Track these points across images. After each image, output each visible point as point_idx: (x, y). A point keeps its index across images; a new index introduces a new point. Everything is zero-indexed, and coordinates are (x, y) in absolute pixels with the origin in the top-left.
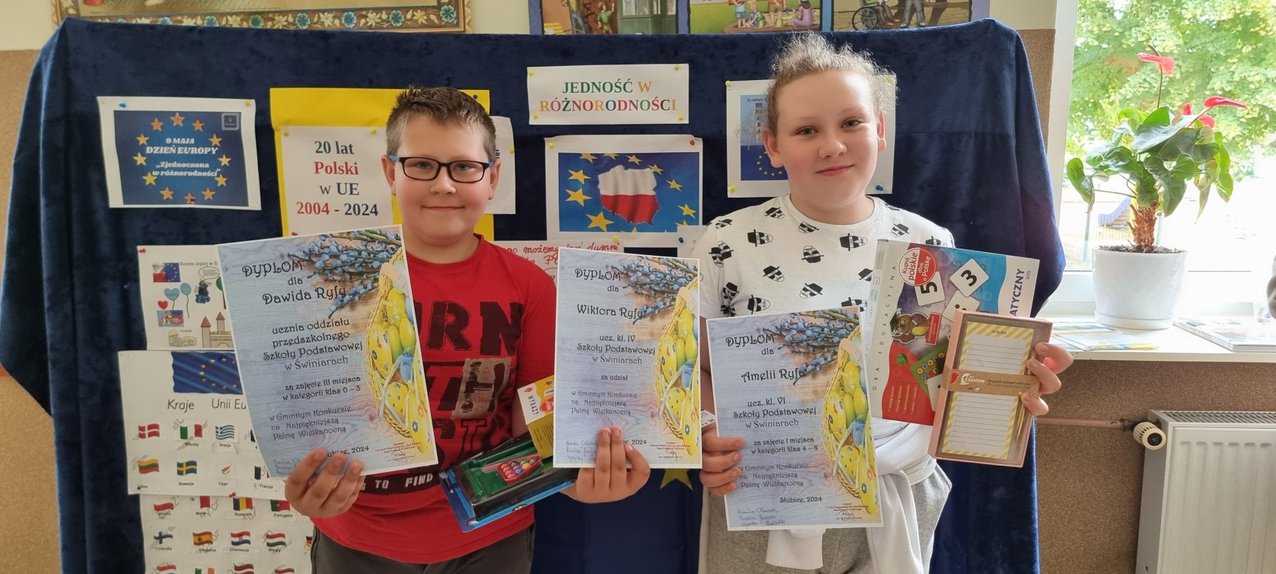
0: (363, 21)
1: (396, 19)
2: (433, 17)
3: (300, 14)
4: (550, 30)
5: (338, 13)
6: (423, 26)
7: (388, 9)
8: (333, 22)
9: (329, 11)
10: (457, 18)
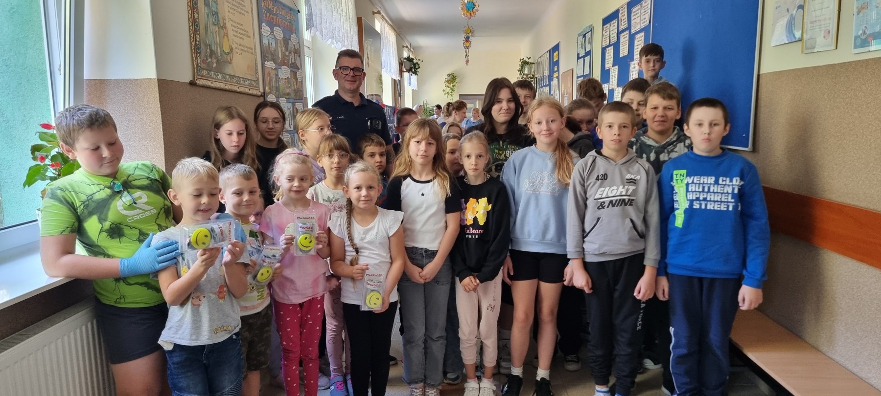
2: (256, 84)
4: (267, 88)
8: (242, 82)
10: (259, 85)
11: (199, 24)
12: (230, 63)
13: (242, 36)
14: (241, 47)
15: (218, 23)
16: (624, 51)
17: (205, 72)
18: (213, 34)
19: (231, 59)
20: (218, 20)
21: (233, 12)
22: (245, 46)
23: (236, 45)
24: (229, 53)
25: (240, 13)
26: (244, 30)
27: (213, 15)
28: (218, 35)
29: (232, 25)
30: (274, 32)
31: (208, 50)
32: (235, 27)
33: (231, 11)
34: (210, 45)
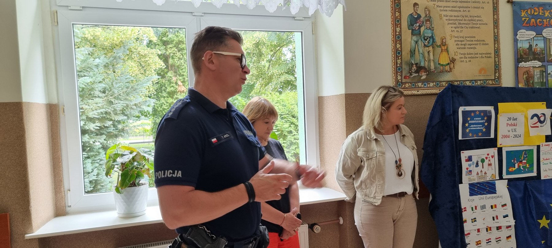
0: (476, 83)
1: (485, 83)
2: (493, 82)
3: (461, 82)
4: (520, 86)
5: (471, 81)
6: (491, 85)
7: (483, 80)
8: (469, 84)
9: (468, 81)
10: (499, 82)
11: (401, 51)
12: (449, 72)
13: (472, 46)
14: (470, 56)
15: (432, 44)
17: (407, 85)
18: (423, 54)
19: (450, 68)
20: (433, 42)
21: (459, 30)
22: (477, 54)
23: (463, 56)
24: (448, 64)
25: (472, 28)
26: (478, 41)
27: (426, 40)
28: (431, 54)
29: (455, 41)
30: (544, 34)
31: (414, 68)
32: (461, 41)
33: (457, 29)
34: (416, 64)
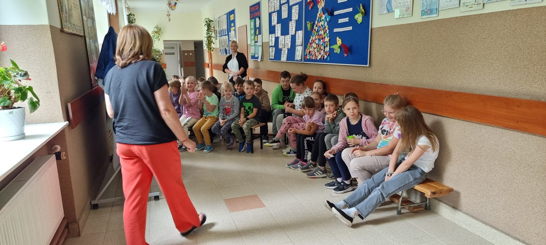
12: (72, 16)
16: (285, 15)
17: (65, 23)
19: (72, 13)
22: (75, 5)
